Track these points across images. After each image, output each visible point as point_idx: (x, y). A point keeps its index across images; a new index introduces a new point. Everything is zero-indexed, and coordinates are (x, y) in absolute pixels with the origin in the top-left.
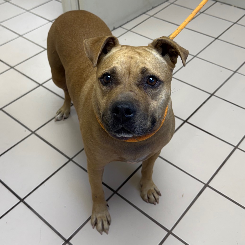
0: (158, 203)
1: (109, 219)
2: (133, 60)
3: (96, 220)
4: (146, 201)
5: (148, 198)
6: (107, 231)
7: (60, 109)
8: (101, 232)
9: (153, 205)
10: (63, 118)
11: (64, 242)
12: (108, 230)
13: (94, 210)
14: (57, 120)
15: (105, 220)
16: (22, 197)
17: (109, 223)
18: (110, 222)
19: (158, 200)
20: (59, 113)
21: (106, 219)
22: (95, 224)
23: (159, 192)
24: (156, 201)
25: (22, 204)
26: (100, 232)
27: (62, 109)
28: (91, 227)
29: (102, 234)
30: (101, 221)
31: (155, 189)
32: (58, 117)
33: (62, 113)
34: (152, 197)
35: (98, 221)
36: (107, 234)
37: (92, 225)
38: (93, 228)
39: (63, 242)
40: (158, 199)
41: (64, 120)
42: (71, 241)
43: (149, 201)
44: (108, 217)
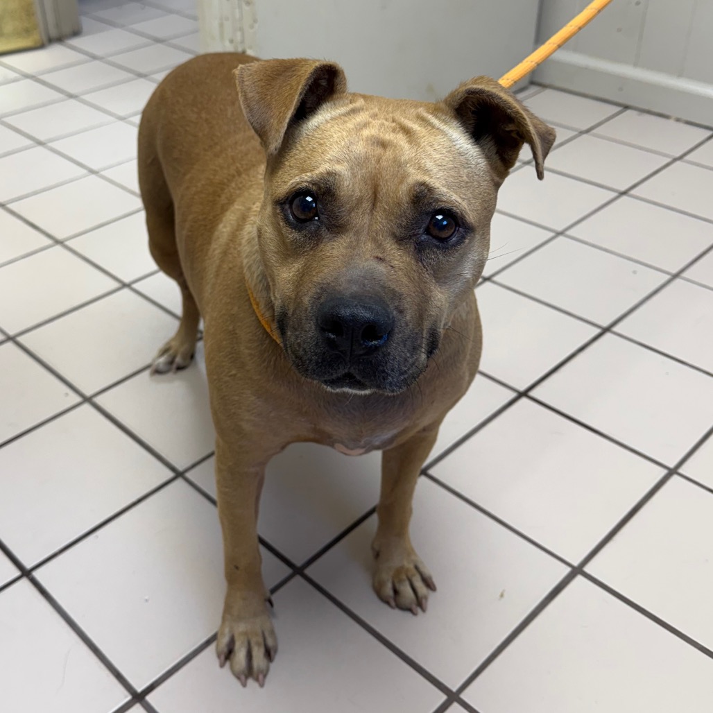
0: (424, 610)
1: (270, 642)
2: (389, 154)
3: (232, 642)
4: (388, 603)
5: (396, 592)
6: (261, 677)
7: (168, 343)
8: (243, 677)
9: (409, 614)
10: (174, 366)
11: (129, 697)
12: (265, 676)
13: (228, 609)
14: (157, 372)
15: (258, 644)
16: (28, 565)
17: (269, 654)
18: (272, 653)
19: (424, 601)
20: (164, 351)
21: (261, 640)
22: (228, 655)
23: (430, 578)
24: (420, 603)
25: (24, 582)
26: (238, 678)
27: (173, 344)
28: (215, 662)
29: (244, 685)
30: (246, 644)
31: (417, 568)
32: (159, 364)
33: (171, 352)
34: (406, 590)
35: (238, 644)
36: (262, 685)
37: (219, 656)
38: (222, 666)
39: (126, 697)
40: (426, 598)
41: (175, 373)
42: (150, 698)
43: (395, 600)
44: (267, 634)
